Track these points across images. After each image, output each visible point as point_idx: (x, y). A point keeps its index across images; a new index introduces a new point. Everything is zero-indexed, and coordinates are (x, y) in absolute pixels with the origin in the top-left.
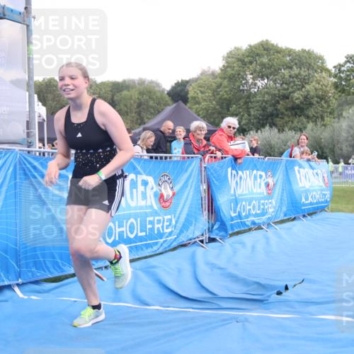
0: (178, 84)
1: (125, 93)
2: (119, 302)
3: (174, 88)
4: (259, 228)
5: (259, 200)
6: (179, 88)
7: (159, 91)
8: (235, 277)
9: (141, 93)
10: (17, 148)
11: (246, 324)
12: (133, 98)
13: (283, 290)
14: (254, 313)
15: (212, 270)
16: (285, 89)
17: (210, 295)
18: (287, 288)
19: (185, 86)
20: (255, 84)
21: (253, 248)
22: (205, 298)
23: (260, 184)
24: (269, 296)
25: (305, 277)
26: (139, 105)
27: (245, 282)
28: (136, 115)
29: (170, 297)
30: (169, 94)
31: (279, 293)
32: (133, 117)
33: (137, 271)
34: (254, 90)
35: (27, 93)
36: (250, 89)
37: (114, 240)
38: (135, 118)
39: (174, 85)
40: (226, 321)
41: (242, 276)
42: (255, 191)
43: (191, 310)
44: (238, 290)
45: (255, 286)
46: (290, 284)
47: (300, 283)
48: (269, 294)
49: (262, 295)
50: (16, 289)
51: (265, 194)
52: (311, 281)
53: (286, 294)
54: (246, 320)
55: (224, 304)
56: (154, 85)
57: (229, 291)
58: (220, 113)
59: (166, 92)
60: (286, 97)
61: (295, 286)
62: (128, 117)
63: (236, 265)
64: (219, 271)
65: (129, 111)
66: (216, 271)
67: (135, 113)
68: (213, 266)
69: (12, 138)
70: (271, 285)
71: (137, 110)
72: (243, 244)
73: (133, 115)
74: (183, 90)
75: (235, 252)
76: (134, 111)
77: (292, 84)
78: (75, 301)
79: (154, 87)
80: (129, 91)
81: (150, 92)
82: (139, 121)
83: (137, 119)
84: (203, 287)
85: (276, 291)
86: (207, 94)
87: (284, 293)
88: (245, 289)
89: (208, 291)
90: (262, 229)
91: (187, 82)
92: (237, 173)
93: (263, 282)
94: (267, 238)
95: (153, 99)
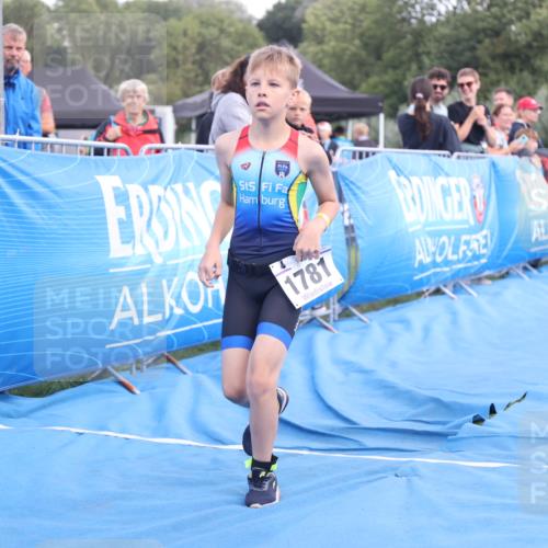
0: (278, 7)
1: (173, 22)
3: (270, 14)
4: (438, 292)
5: (458, 234)
6: (280, 15)
7: (241, 21)
8: (393, 387)
11: (415, 479)
12: (190, 32)
13: (485, 414)
14: (430, 459)
15: (346, 374)
16: (496, 17)
17: (342, 424)
18: (493, 410)
19: (293, 9)
20: (432, 7)
21: (427, 330)
22: (333, 429)
23: (460, 204)
24: (459, 426)
25: (528, 388)
26: (201, 47)
27: (410, 398)
28: (196, 67)
30: (261, 25)
31: (478, 420)
32: (188, 71)
33: (200, 375)
34: (431, 19)
36: (423, 15)
37: (205, 308)
38: (192, 75)
39: (270, 7)
40: (376, 473)
41: (404, 385)
42: (447, 217)
43: (305, 452)
44: (397, 414)
45: (431, 406)
46: (499, 403)
47: (519, 401)
48: (457, 421)
49: (444, 423)
51: (472, 222)
52: (539, 397)
53: (492, 423)
54: (414, 472)
55: (369, 442)
56: (232, 7)
57: (380, 415)
58: (361, 64)
59: (255, 22)
61: (508, 406)
62: (180, 72)
63: (393, 364)
64: (360, 377)
65: (180, 57)
66: (355, 376)
67: (194, 63)
68: (349, 367)
70: (461, 405)
71: (198, 57)
72: (406, 323)
73: (189, 66)
74: (288, 18)
75: (391, 339)
76: (191, 59)
77: (510, 7)
78: (81, 434)
79: (232, 12)
80: (179, 19)
81: (222, 21)
82: (200, 79)
83: (197, 76)
84: (329, 408)
85: (471, 417)
86: (341, 26)
87: (488, 421)
88: (410, 411)
89: (338, 415)
90: (443, 293)
92: (410, 181)
93: (446, 398)
94: (454, 314)
95: (229, 35)
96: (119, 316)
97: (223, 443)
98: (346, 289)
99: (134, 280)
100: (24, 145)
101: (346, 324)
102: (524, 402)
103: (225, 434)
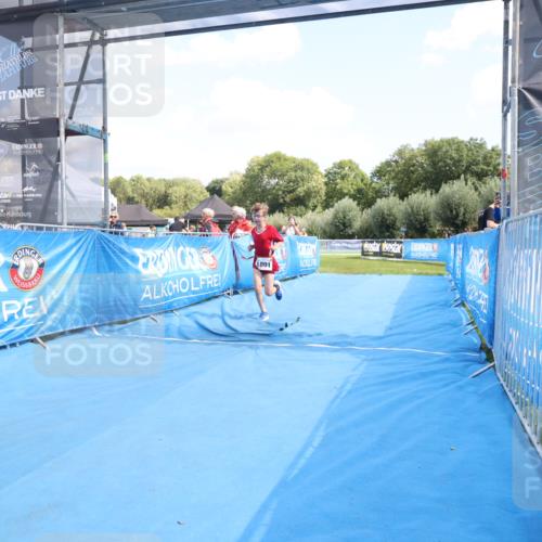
1: (175, 188)
2: (169, 337)
7: (200, 187)
9: (188, 188)
10: (95, 229)
12: (182, 191)
13: (284, 327)
18: (286, 326)
26: (186, 197)
29: (205, 333)
30: (207, 188)
31: (281, 329)
34: (268, 187)
35: (103, 188)
39: (210, 182)
45: (266, 325)
46: (289, 323)
49: (270, 331)
50: (94, 329)
53: (286, 330)
55: (242, 338)
56: (197, 182)
59: (204, 188)
60: (290, 192)
61: (292, 324)
69: (92, 221)
70: (276, 324)
71: (184, 200)
80: (178, 186)
81: (194, 187)
84: (228, 326)
85: (279, 328)
91: (222, 181)
96: (145, 295)
97: (187, 338)
98: (234, 282)
99: (151, 283)
100: (116, 233)
101: (236, 296)
102: (299, 323)
103: (188, 335)
